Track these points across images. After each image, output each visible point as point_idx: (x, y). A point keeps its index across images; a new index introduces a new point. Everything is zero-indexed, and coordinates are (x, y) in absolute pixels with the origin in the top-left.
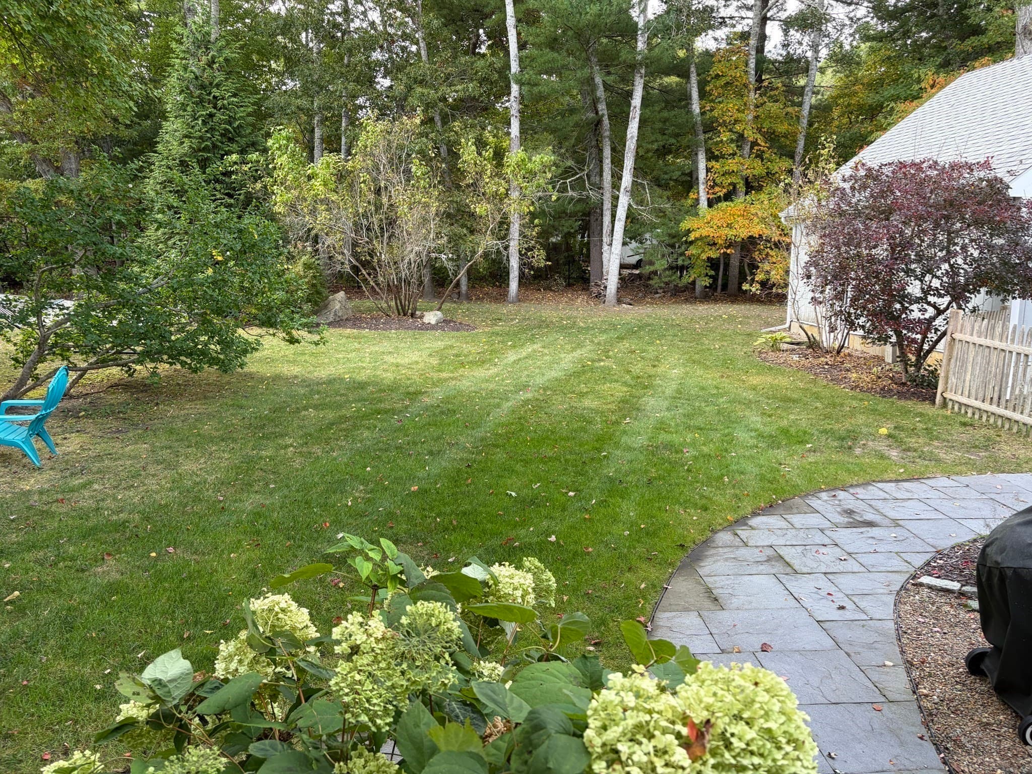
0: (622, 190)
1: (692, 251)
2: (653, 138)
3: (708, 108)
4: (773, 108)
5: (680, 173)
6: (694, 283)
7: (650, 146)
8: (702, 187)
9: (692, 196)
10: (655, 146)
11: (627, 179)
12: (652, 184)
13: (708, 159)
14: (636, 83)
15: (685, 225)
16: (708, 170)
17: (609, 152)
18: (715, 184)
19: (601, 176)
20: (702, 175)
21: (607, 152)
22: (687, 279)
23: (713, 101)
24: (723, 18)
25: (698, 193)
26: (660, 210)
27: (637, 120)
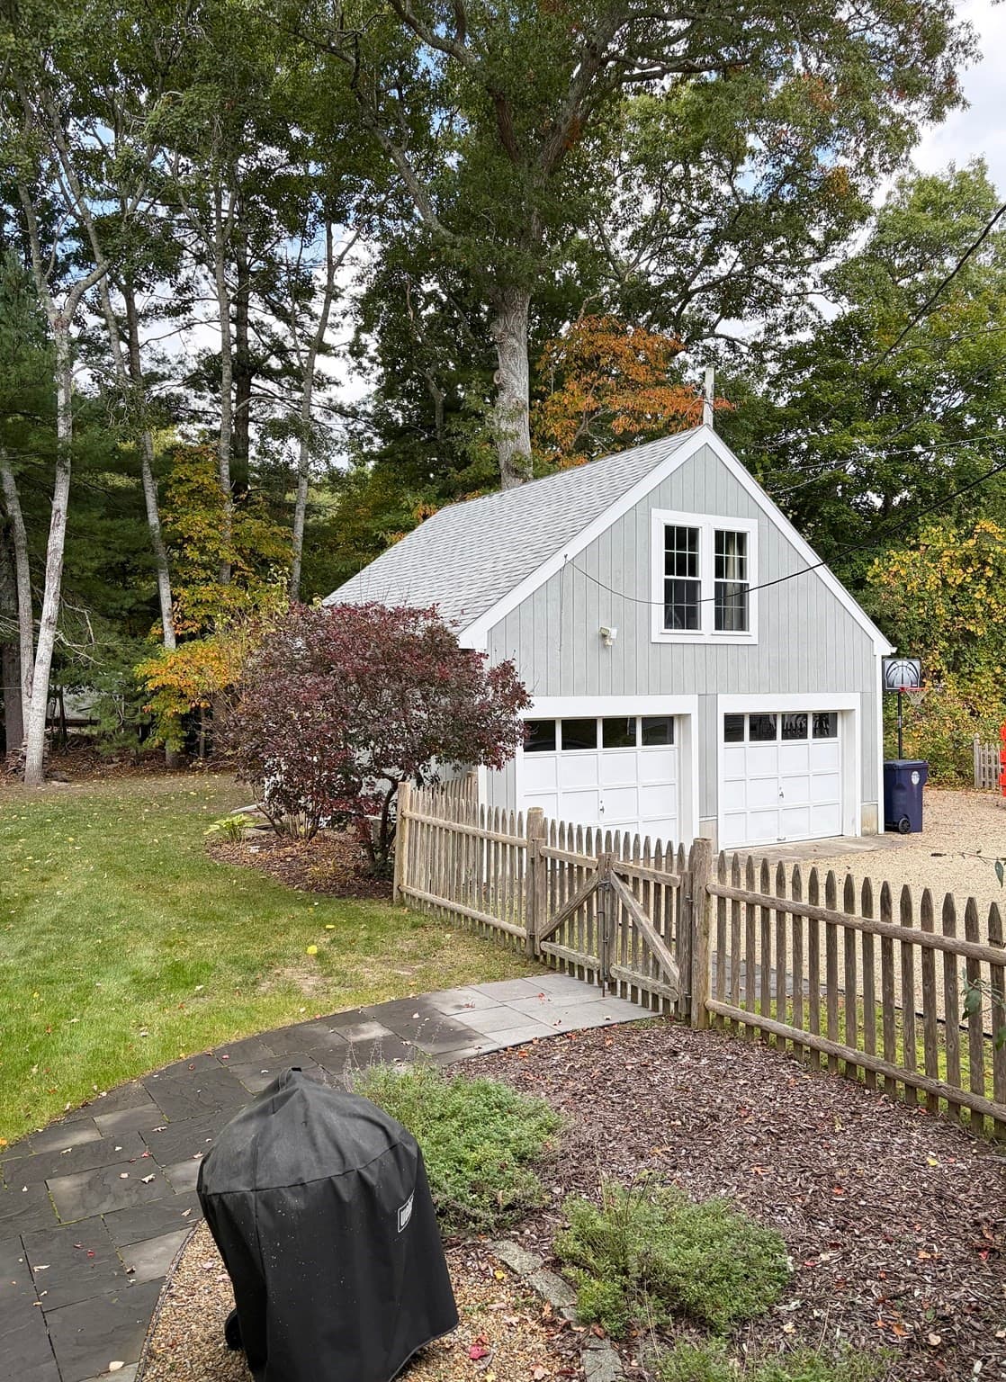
0: (44, 621)
1: (153, 705)
2: (93, 554)
3: (171, 519)
4: (254, 525)
5: (134, 600)
6: (162, 746)
7: (88, 564)
8: (166, 620)
9: (154, 630)
10: (95, 564)
11: (50, 607)
12: (96, 614)
13: (174, 585)
14: (59, 479)
15: (139, 670)
16: (174, 598)
17: (27, 567)
18: (185, 618)
19: (17, 599)
20: (166, 605)
21: (23, 568)
22: (153, 742)
23: (175, 511)
24: (195, 412)
25: (162, 627)
26: (108, 650)
27: (62, 527)
